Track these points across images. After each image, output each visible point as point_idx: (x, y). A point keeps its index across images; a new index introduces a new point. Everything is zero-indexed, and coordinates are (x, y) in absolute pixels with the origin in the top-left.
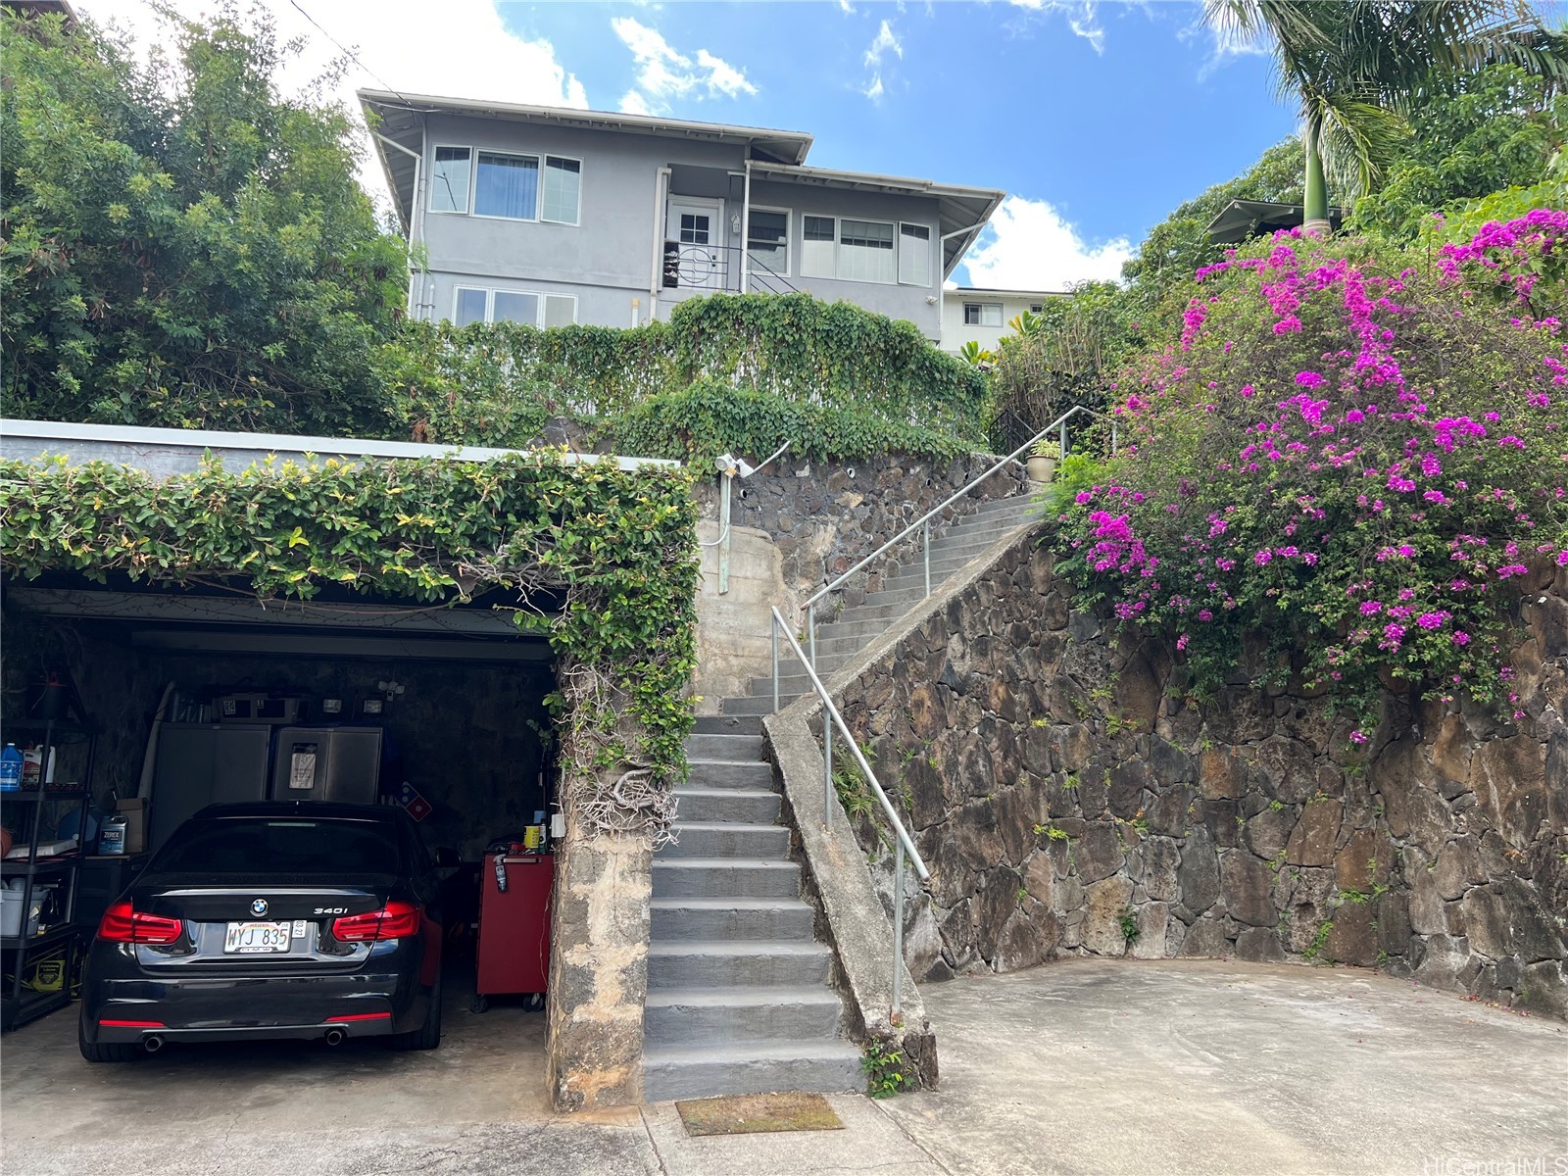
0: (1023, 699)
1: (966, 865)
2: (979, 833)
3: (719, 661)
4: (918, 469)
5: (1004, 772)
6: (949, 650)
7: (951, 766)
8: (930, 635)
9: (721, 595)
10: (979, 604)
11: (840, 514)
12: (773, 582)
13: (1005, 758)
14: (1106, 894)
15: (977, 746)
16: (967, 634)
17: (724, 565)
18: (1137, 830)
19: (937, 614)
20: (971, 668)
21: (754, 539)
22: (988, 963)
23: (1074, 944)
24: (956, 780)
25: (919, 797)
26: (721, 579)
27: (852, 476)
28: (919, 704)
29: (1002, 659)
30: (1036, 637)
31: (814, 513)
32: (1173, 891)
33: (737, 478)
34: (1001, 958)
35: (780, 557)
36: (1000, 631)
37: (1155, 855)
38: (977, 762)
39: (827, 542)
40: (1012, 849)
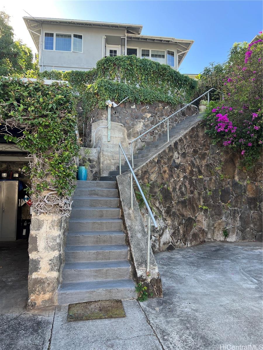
0: (196, 170)
1: (179, 217)
2: (183, 208)
3: (108, 161)
4: (167, 107)
5: (190, 191)
6: (174, 156)
7: (174, 189)
8: (168, 152)
9: (108, 142)
10: (183, 143)
11: (144, 119)
12: (124, 139)
13: (190, 187)
14: (219, 224)
15: (182, 183)
16: (180, 152)
17: (109, 133)
18: (228, 206)
19: (170, 146)
20: (181, 161)
21: (118, 126)
22: (185, 244)
23: (210, 238)
24: (176, 193)
25: (164, 198)
26: (108, 137)
27: (148, 108)
28: (165, 172)
29: (190, 159)
30: (200, 153)
31: (136, 119)
32: (238, 224)
33: (112, 107)
34: (189, 243)
35: (126, 131)
36: (190, 151)
37: (233, 213)
38: (182, 188)
39: (141, 127)
40: (192, 212)
